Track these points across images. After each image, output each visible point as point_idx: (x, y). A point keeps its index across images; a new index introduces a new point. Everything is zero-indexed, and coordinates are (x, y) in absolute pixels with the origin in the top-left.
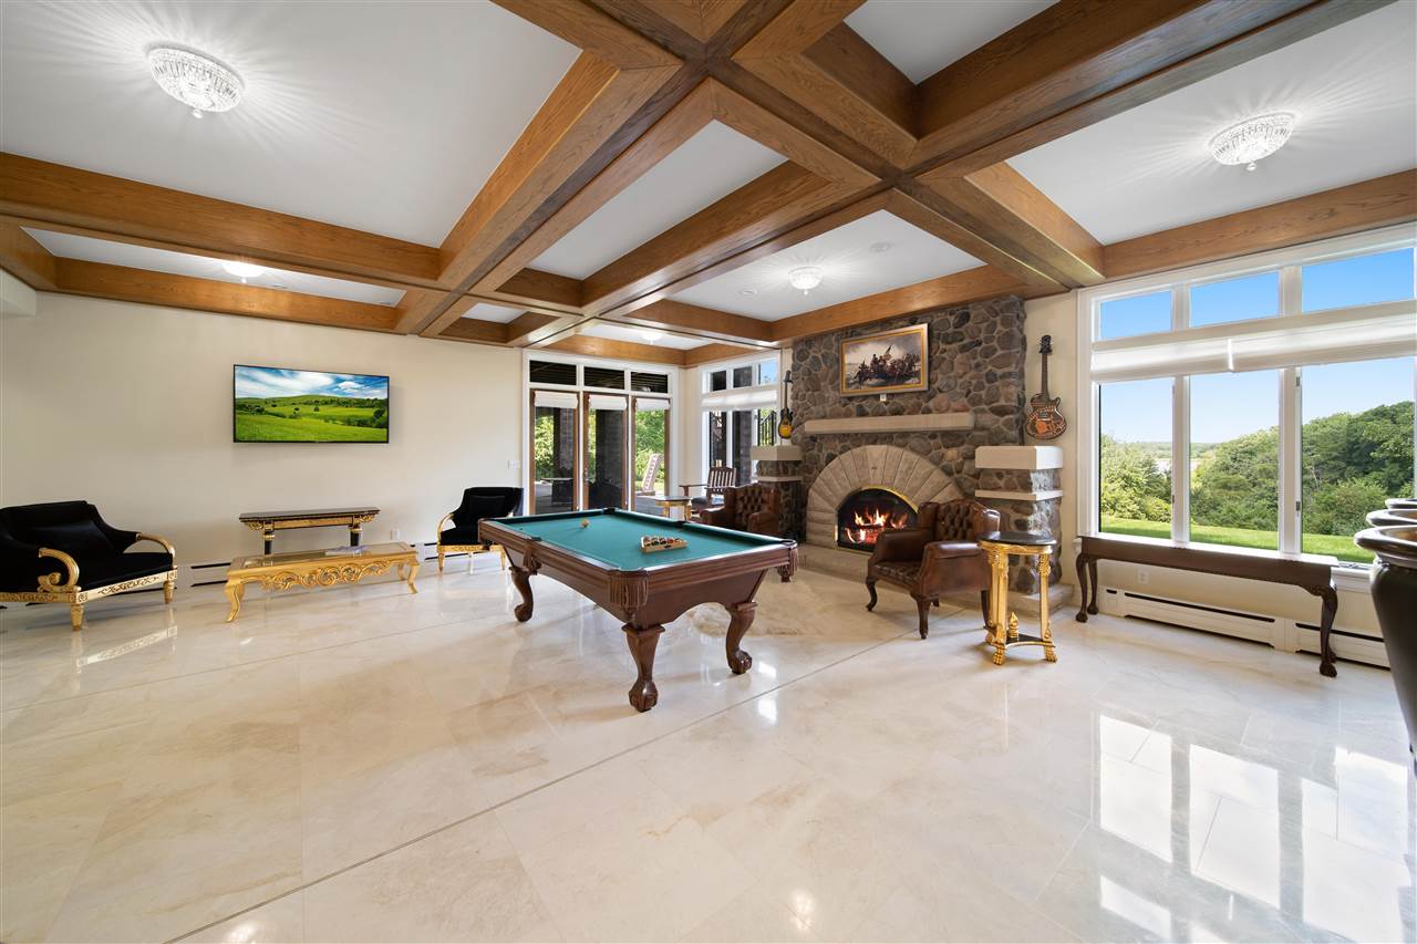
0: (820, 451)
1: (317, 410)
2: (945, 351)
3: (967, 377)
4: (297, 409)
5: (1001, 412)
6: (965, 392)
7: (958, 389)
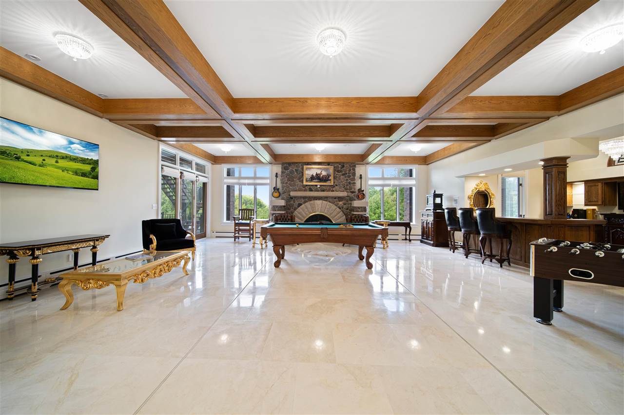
0: (294, 202)
1: (57, 162)
2: (337, 174)
3: (344, 183)
4: (44, 160)
5: (353, 192)
6: (343, 186)
7: (341, 186)
